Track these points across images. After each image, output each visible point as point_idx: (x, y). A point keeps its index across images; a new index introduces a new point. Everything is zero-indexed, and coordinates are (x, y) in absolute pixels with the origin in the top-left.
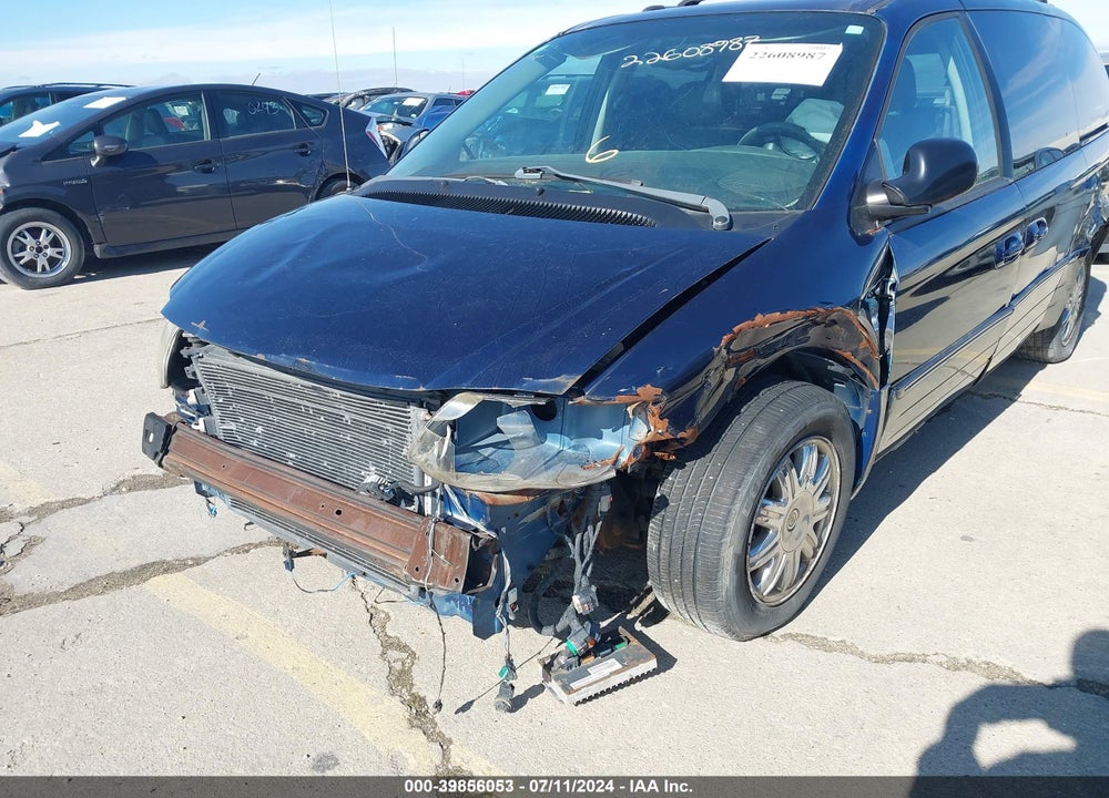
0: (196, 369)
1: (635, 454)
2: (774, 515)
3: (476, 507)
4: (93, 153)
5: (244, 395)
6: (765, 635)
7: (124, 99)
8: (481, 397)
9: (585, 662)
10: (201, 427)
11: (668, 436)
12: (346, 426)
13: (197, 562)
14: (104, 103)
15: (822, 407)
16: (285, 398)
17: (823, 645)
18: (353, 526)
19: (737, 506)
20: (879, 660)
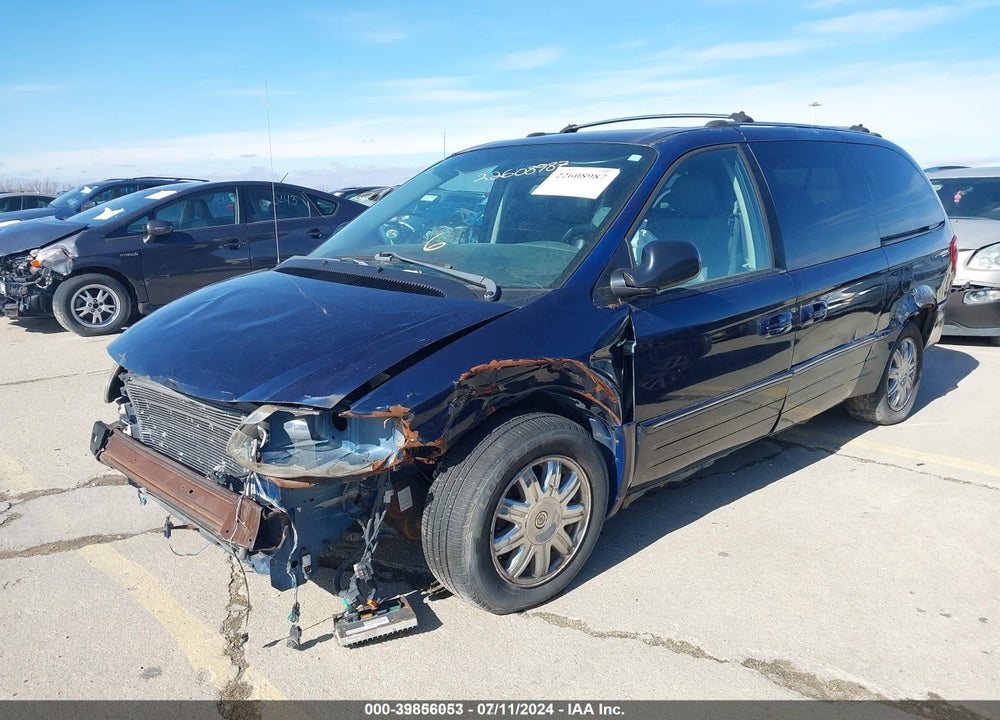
0: (126, 388)
1: (398, 457)
2: (517, 513)
3: (271, 488)
4: (146, 233)
5: (156, 409)
6: (521, 611)
7: (175, 192)
8: (276, 409)
9: (364, 617)
10: (128, 432)
11: (418, 444)
12: (210, 432)
13: (124, 537)
14: (160, 195)
15: (558, 433)
16: (178, 411)
17: (562, 622)
18: (197, 501)
19: (475, 501)
20: (602, 635)
